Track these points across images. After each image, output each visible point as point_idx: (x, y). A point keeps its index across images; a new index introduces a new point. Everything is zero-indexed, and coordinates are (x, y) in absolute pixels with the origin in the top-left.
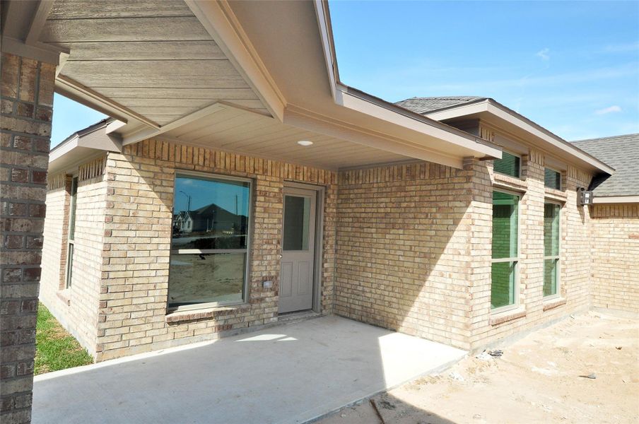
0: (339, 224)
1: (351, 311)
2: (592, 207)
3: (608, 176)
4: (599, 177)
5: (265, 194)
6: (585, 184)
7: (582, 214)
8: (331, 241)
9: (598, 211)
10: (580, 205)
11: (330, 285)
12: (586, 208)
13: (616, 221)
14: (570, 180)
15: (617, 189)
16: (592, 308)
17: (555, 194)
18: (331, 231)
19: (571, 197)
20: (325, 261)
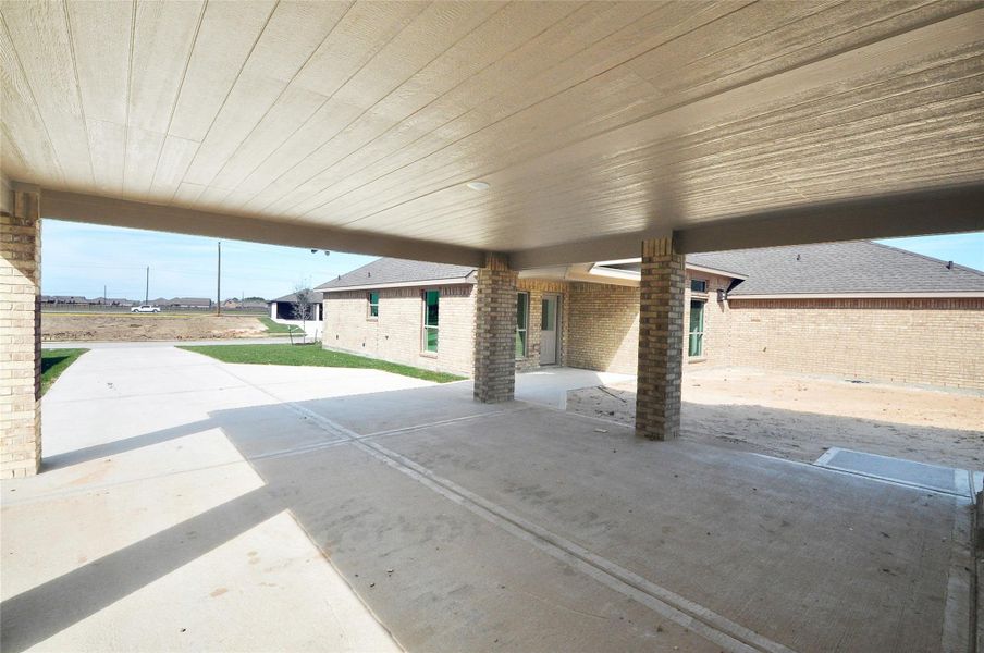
0: (571, 315)
1: (579, 364)
2: (730, 301)
3: (740, 281)
4: (736, 282)
5: (534, 299)
6: (724, 287)
7: (722, 307)
8: (566, 325)
9: (734, 304)
10: (720, 301)
11: (565, 350)
12: (726, 303)
13: (744, 310)
14: (711, 285)
15: (744, 291)
16: (729, 366)
17: (699, 295)
18: (566, 319)
19: (712, 296)
20: (563, 341)
